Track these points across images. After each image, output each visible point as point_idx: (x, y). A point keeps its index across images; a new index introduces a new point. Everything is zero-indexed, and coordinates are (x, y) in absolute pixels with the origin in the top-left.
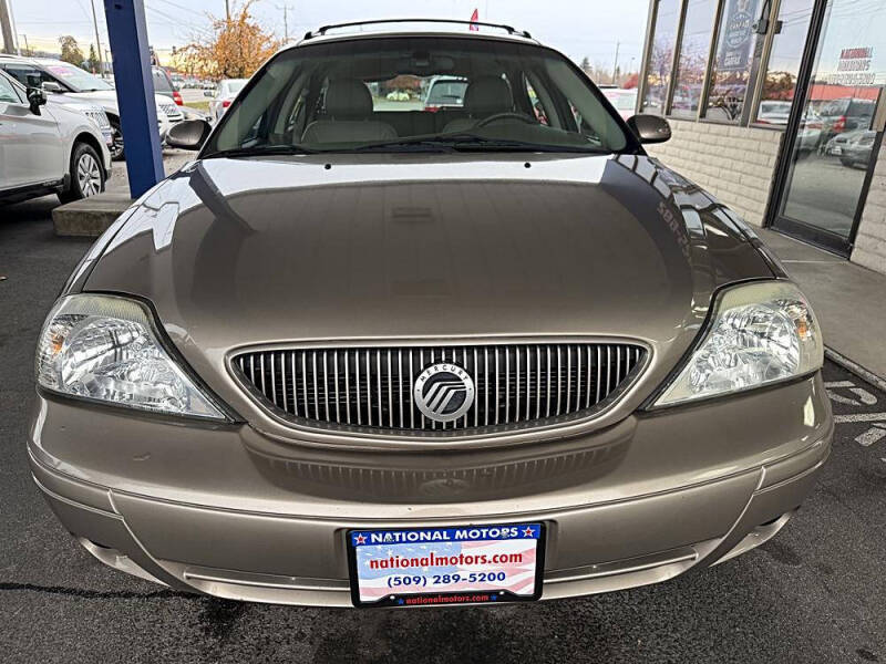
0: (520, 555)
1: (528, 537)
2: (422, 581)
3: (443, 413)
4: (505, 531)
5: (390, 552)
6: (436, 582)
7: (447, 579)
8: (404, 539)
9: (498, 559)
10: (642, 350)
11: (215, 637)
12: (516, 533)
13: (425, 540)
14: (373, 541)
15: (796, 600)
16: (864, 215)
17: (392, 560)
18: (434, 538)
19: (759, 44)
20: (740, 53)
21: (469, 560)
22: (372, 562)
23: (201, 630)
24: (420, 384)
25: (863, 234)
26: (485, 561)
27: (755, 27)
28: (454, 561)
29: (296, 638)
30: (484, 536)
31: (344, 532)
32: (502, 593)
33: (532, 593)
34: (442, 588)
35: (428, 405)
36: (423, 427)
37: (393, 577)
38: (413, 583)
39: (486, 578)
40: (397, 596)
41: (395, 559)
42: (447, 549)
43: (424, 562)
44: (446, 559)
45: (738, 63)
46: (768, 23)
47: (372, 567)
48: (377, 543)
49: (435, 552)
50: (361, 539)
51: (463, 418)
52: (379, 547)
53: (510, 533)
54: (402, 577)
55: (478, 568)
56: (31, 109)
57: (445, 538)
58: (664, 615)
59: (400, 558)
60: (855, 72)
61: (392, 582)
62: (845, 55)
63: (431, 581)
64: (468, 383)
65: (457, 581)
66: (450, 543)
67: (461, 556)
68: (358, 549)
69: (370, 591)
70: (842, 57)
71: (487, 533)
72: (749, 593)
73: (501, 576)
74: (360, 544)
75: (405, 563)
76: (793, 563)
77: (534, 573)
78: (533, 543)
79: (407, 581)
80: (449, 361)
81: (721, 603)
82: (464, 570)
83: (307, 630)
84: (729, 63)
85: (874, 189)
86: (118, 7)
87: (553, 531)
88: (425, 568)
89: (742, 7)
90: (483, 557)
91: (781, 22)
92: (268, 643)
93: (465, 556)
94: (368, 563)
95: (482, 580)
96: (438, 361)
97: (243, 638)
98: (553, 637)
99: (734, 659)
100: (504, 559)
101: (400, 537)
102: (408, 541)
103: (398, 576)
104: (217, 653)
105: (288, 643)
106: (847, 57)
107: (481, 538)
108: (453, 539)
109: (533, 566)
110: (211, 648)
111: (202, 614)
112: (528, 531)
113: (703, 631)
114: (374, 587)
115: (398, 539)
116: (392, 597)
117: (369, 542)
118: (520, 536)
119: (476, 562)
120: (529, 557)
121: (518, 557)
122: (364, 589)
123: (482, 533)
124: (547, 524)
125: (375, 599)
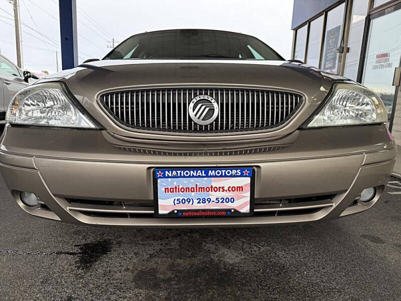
0: (242, 187)
1: (246, 176)
2: (191, 201)
3: (202, 120)
4: (234, 172)
5: (175, 182)
6: (199, 203)
7: (204, 201)
8: (182, 175)
9: (230, 189)
10: (301, 97)
11: (83, 269)
12: (240, 173)
13: (193, 176)
14: (167, 175)
15: (385, 257)
16: (394, 122)
17: (176, 188)
18: (198, 174)
19: (340, 57)
20: (332, 61)
21: (216, 189)
22: (165, 189)
23: (76, 267)
24: (192, 105)
25: (394, 131)
26: (224, 190)
27: (338, 50)
28: (208, 190)
29: (125, 270)
30: (223, 174)
31: (152, 170)
32: (233, 211)
33: (249, 211)
34: (202, 206)
35: (196, 115)
36: (193, 129)
37: (176, 198)
38: (187, 202)
39: (224, 201)
40: (178, 211)
41: (178, 187)
42: (204, 182)
43: (193, 190)
44: (204, 188)
45: (332, 66)
46: (343, 48)
47: (166, 192)
48: (168, 177)
49: (198, 184)
50: (160, 174)
51: (212, 123)
52: (170, 179)
53: (237, 173)
54: (181, 198)
55: (220, 194)
56: (24, 80)
57: (203, 175)
58: (317, 263)
59: (180, 187)
60: (383, 64)
61: (176, 202)
62: (378, 57)
63: (196, 201)
64: (215, 105)
65: (209, 202)
66: (206, 179)
67: (212, 187)
68: (159, 181)
69: (165, 207)
70: (377, 58)
71: (225, 172)
72: (360, 254)
73: (232, 200)
74: (160, 177)
75: (183, 190)
76: (381, 243)
77: (249, 198)
78: (248, 180)
79: (183, 201)
80: (206, 94)
81: (346, 258)
82: (214, 195)
83: (131, 268)
84: (328, 67)
85: (397, 110)
86: (66, 39)
87: (259, 173)
88: (193, 193)
89: (332, 43)
90: (223, 188)
91: (349, 48)
92: (110, 272)
93: (214, 187)
94: (164, 189)
95: (222, 202)
96: (201, 94)
97: (97, 270)
98: (260, 271)
99: (356, 280)
100: (233, 189)
101: (181, 173)
102: (184, 177)
103: (178, 198)
104: (83, 276)
105: (120, 272)
106: (379, 57)
107: (221, 176)
108: (207, 176)
109: (248, 194)
110: (79, 274)
111: (77, 261)
112: (246, 172)
113: (338, 269)
114: (166, 205)
115: (179, 175)
116: (176, 212)
117: (164, 177)
118: (242, 176)
119: (219, 191)
120: (246, 188)
121: (240, 188)
122: (161, 205)
123: (222, 172)
124: (256, 169)
125: (166, 212)
